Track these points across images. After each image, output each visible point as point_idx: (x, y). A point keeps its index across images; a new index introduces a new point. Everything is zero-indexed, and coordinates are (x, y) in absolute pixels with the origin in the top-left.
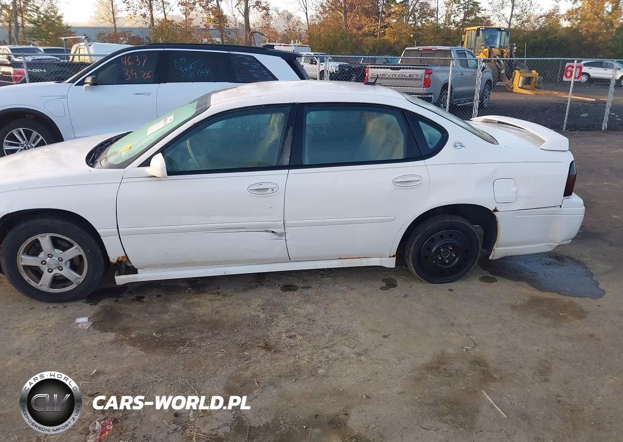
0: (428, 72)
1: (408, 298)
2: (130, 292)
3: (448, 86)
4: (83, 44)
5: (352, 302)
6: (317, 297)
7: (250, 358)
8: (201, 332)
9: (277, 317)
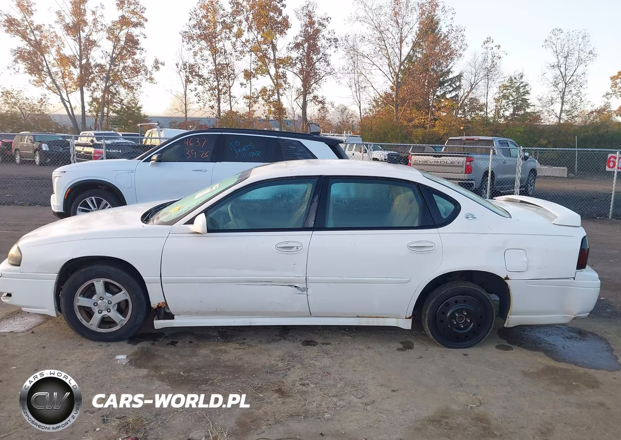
0: (469, 160)
1: (422, 359)
2: (166, 337)
3: (488, 173)
4: (156, 129)
5: (366, 360)
6: (335, 352)
7: (263, 400)
8: (223, 374)
9: (294, 367)
